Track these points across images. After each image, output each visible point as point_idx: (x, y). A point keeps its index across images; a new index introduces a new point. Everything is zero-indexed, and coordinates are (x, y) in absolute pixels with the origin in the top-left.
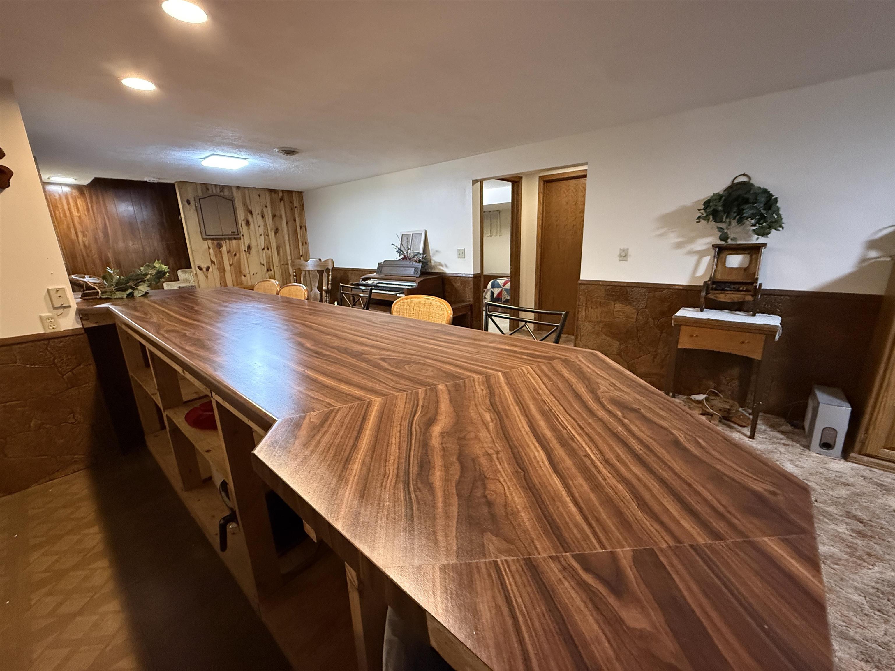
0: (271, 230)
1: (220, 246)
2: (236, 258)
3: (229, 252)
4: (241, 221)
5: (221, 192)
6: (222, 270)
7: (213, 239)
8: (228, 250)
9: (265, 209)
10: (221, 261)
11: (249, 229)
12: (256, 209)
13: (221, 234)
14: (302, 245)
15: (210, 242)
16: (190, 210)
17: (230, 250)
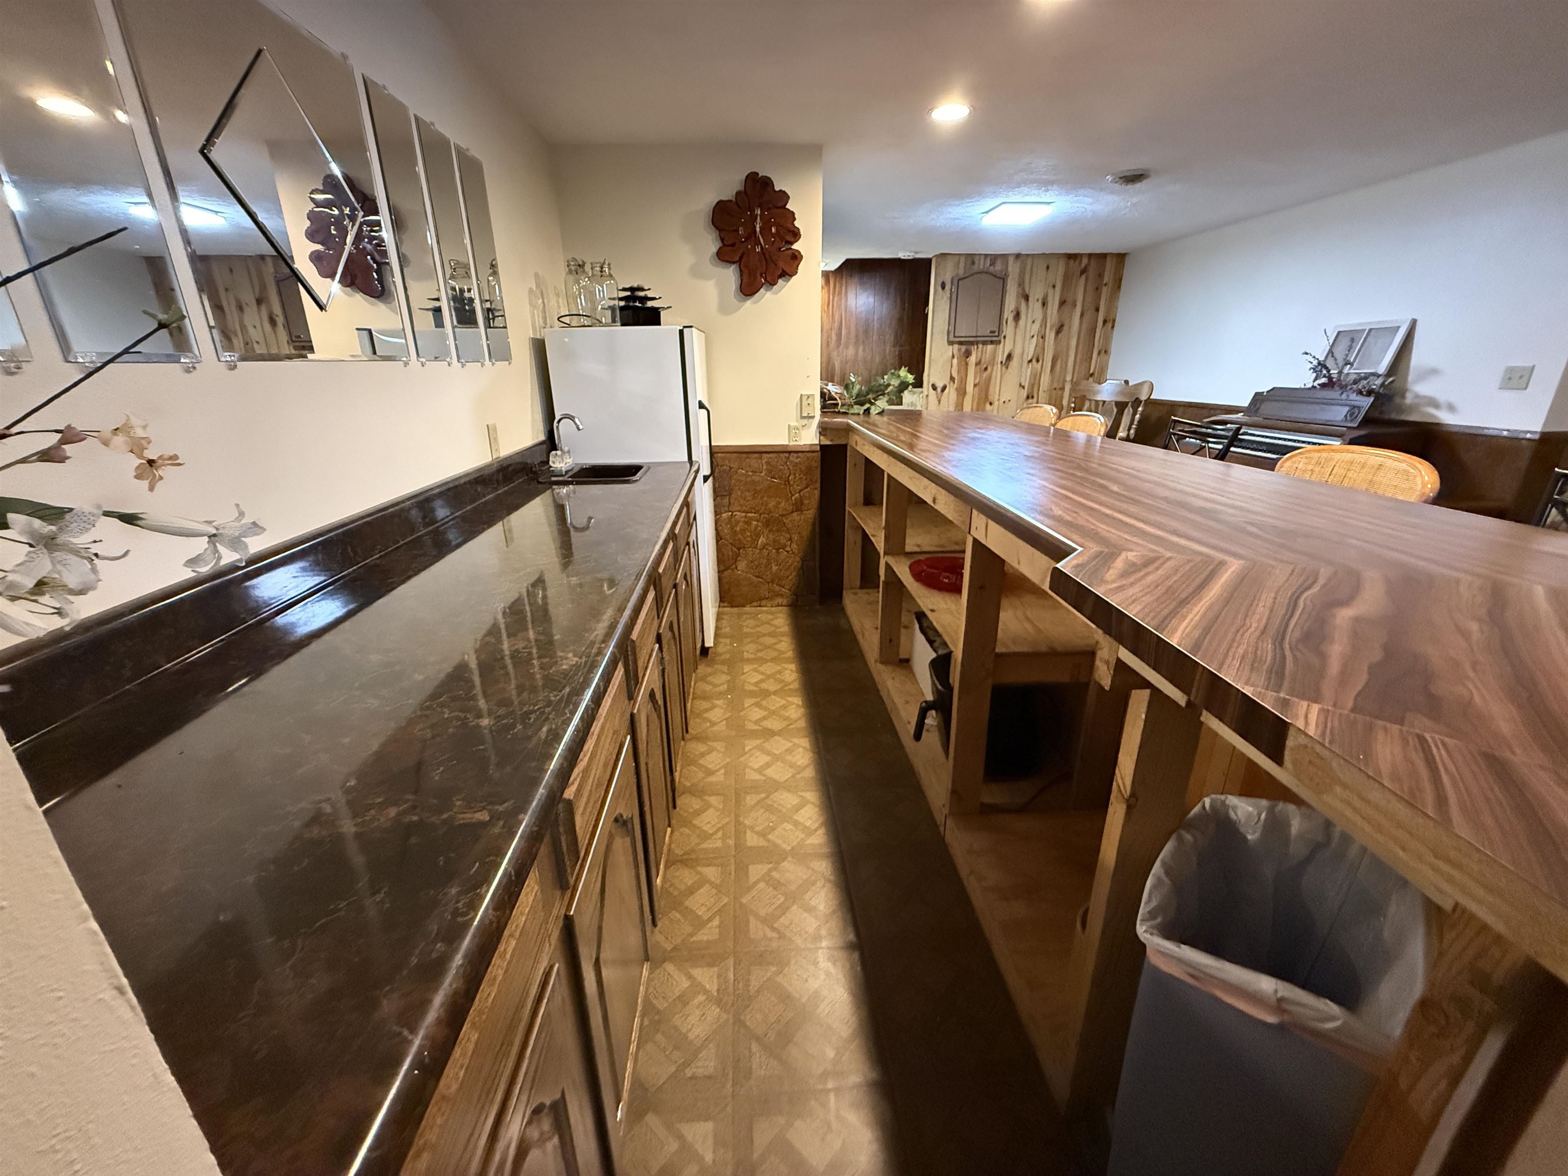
0: (1051, 329)
1: (968, 354)
2: (985, 374)
3: (978, 364)
4: (1008, 314)
5: (990, 265)
6: (962, 392)
7: (961, 343)
8: (978, 360)
9: (1051, 291)
10: (964, 377)
11: (1016, 327)
12: (1036, 294)
13: (975, 335)
14: (1099, 353)
15: (956, 346)
16: (942, 298)
17: (980, 360)
